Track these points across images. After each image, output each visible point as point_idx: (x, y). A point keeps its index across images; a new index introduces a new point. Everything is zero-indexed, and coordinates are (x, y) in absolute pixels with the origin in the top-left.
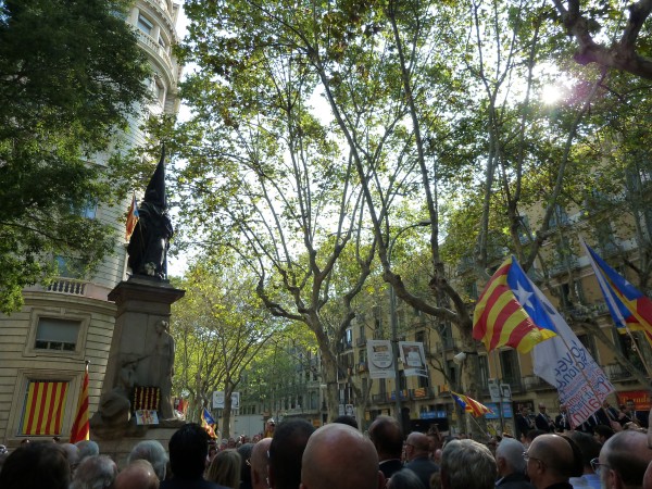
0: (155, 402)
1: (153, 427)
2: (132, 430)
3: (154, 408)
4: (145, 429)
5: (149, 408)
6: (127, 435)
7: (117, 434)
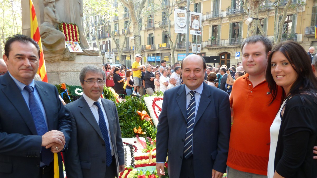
0: (76, 36)
1: (79, 54)
2: (67, 56)
3: (77, 40)
4: (75, 55)
5: (74, 40)
6: (63, 59)
7: (57, 58)
